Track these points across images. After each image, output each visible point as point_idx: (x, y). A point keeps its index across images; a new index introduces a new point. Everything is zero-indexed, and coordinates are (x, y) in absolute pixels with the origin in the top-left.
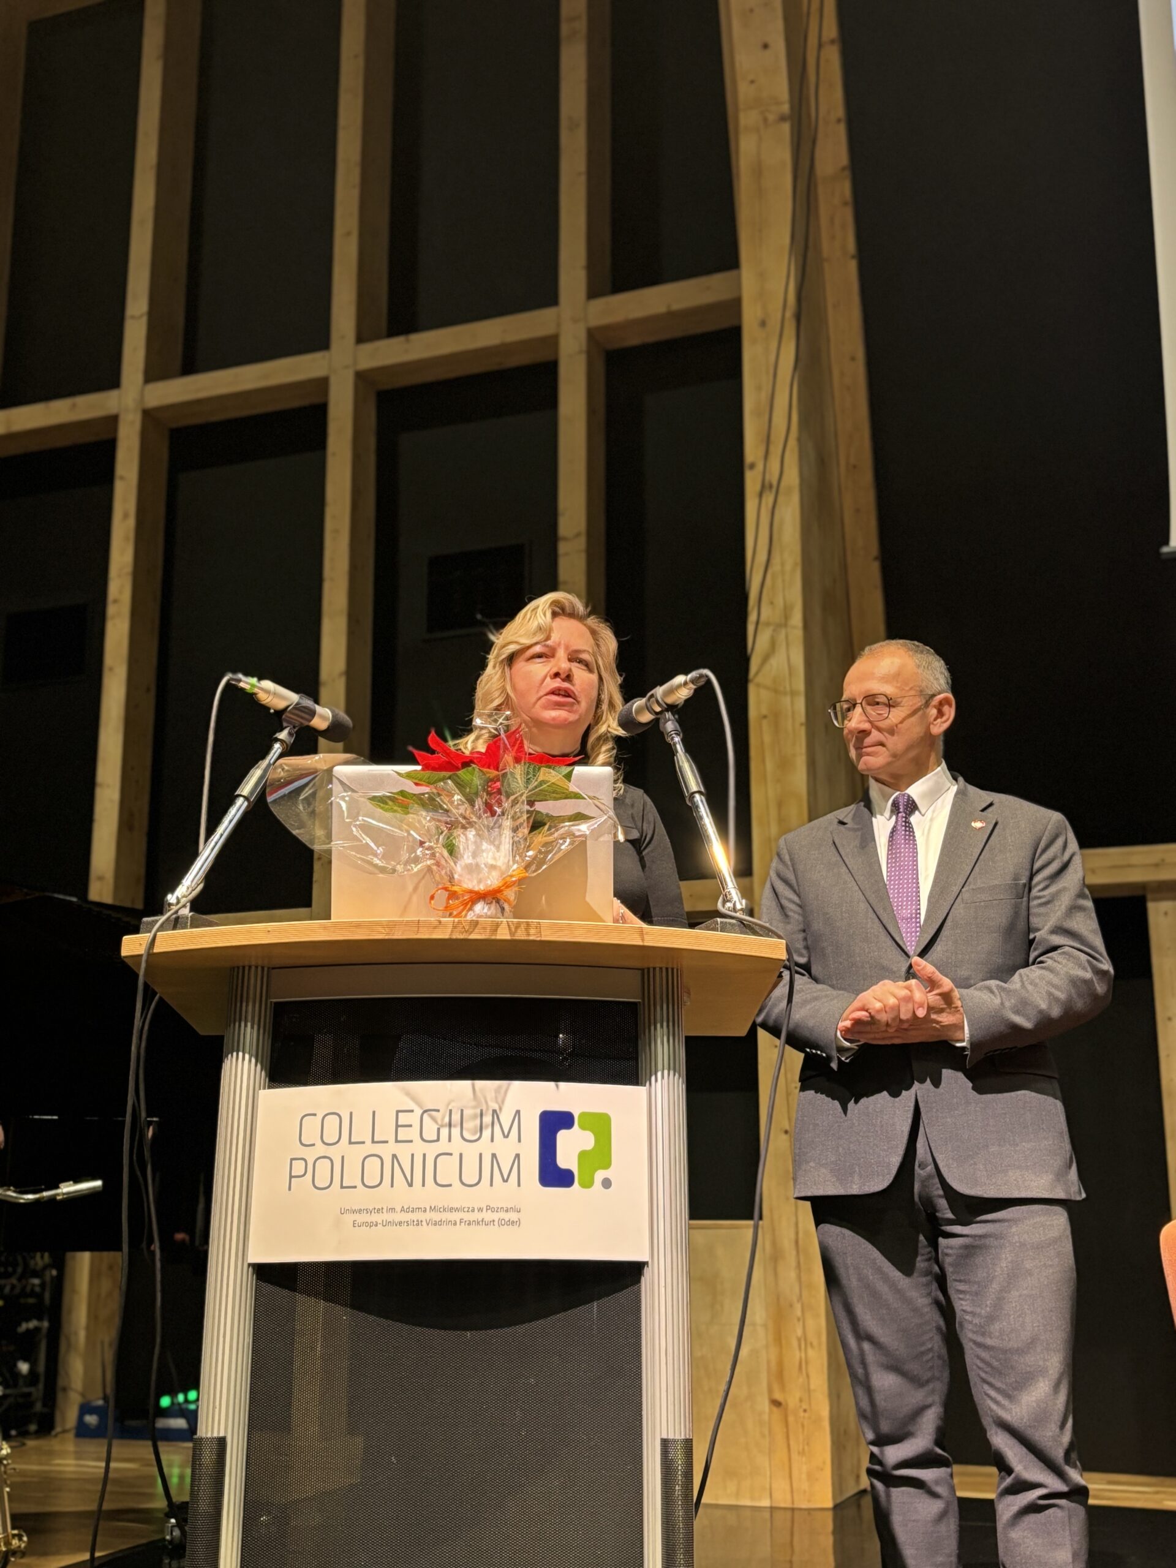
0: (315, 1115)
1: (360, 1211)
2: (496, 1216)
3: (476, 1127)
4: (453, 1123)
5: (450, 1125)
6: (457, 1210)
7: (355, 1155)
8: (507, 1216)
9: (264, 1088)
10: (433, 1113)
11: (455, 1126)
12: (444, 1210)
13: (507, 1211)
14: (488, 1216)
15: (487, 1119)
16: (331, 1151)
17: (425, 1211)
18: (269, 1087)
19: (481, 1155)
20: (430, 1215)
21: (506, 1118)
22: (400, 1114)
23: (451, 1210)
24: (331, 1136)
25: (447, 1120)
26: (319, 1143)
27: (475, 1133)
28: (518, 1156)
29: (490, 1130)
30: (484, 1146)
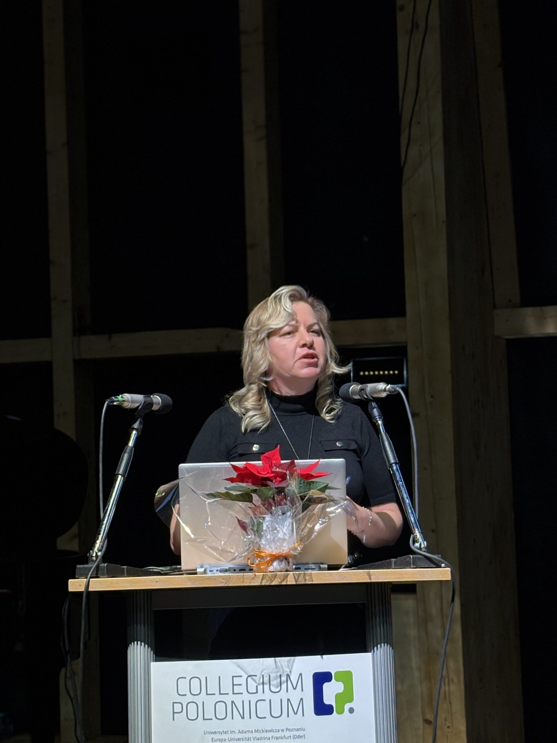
0: (185, 678)
1: (215, 733)
2: (292, 734)
3: (278, 683)
4: (265, 682)
5: (263, 683)
6: (270, 731)
7: (210, 702)
8: (297, 733)
9: (153, 662)
10: (254, 677)
11: (266, 684)
12: (263, 731)
13: (297, 730)
14: (287, 734)
15: (284, 678)
16: (195, 699)
17: (252, 732)
18: (156, 661)
19: (281, 700)
20: (254, 735)
21: (294, 678)
22: (234, 678)
23: (267, 731)
24: (196, 691)
25: (261, 680)
26: (188, 693)
27: (277, 687)
28: (302, 699)
29: (286, 684)
30: (283, 695)
